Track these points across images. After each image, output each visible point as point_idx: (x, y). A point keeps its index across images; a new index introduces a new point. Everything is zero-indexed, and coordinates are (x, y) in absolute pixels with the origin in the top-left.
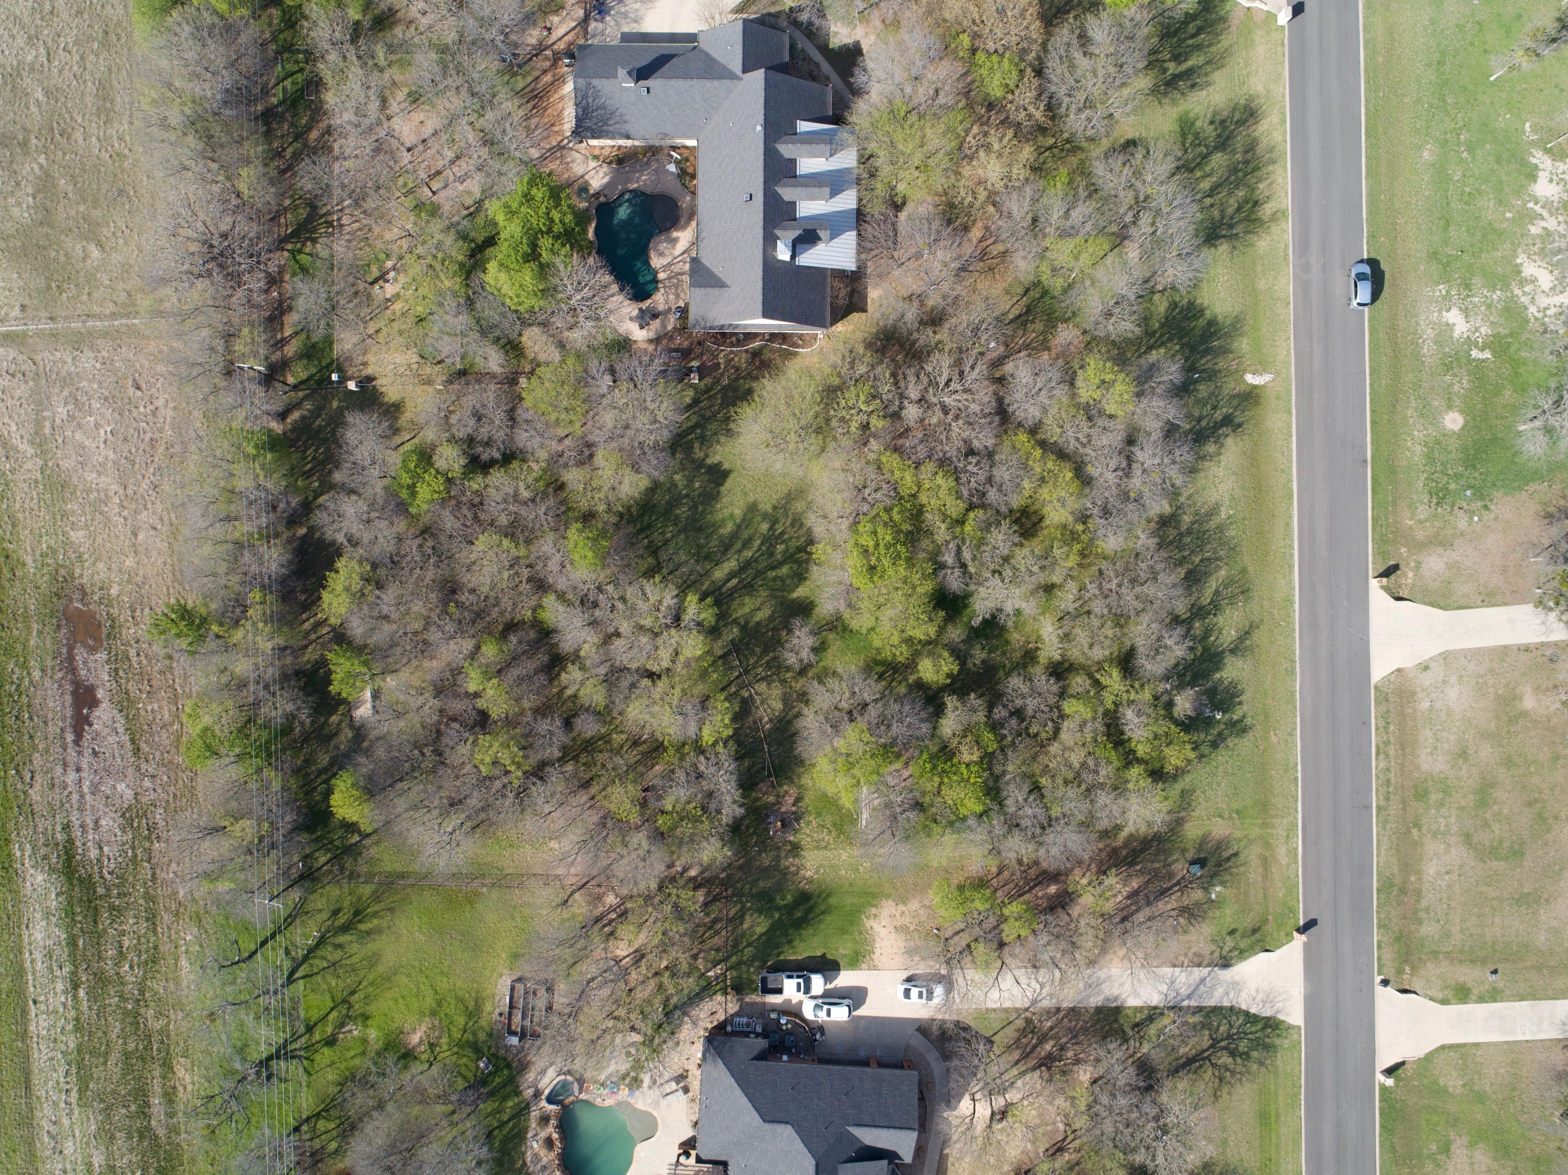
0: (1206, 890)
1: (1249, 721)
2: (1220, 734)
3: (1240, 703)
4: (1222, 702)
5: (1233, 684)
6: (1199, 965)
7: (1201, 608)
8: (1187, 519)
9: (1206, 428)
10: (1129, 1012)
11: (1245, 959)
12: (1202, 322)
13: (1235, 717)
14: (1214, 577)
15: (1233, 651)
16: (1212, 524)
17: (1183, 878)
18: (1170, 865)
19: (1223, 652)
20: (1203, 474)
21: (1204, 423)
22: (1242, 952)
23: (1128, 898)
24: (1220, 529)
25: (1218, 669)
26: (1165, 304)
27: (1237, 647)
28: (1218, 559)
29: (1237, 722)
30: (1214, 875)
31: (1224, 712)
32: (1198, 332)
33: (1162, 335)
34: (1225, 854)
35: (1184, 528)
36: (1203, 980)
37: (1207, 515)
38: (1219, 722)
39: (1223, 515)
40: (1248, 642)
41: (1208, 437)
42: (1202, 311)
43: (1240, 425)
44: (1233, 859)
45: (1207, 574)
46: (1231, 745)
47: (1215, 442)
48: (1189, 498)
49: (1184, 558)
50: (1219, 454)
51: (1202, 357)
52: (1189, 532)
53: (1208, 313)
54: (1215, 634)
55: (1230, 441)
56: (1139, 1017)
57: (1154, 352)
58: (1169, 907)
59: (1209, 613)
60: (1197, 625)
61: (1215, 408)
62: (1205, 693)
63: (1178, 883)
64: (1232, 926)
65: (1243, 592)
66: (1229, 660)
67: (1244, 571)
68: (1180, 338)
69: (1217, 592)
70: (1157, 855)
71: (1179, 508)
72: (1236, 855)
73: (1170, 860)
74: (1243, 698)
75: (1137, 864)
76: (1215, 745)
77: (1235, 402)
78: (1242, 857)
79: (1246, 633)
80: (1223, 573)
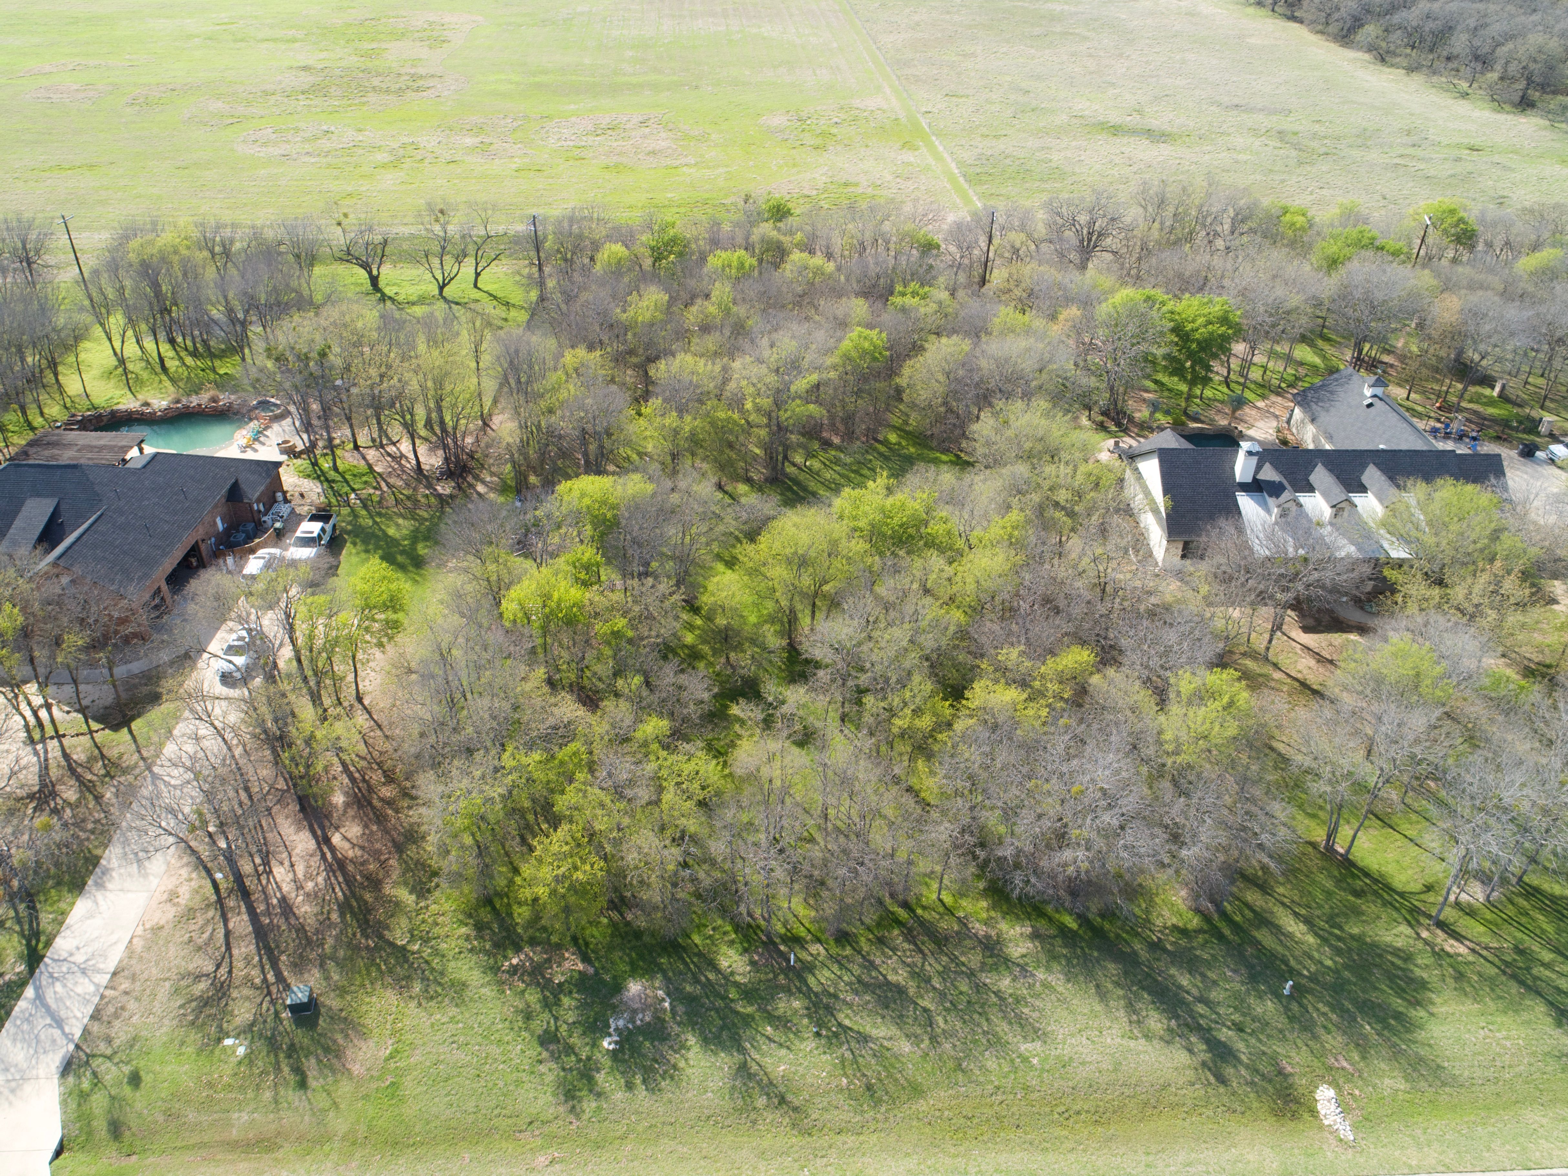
0: (247, 1030)
1: (589, 1105)
2: (570, 1050)
3: (630, 1086)
4: (635, 1051)
5: (672, 1072)
6: (96, 1016)
7: (830, 1010)
8: (1005, 983)
9: (1191, 1013)
10: (63, 905)
11: (64, 1103)
12: (1398, 1003)
13: (600, 1077)
14: (894, 1031)
15: (743, 1069)
16: (1002, 1027)
17: (288, 987)
18: (322, 965)
19: (742, 1050)
20: (1098, 1007)
21: (1201, 1009)
22: (84, 1096)
23: (284, 900)
24: (996, 1042)
25: (706, 1041)
26: (1399, 943)
27: (751, 1076)
28: (933, 1039)
29: (590, 1080)
30: (273, 1044)
31: (614, 1055)
32: (1373, 996)
33: (1339, 938)
34: (311, 1065)
35: (987, 979)
36: (59, 1023)
37: (1019, 1017)
38: (594, 1045)
39: (1025, 1047)
40: (761, 1102)
41: (1177, 1017)
42: (1417, 1003)
43: (1222, 1080)
44: (292, 1078)
45: (900, 1020)
46: (542, 1068)
47: (1170, 1030)
48: (1046, 985)
49: (928, 980)
50: (1146, 1037)
51: (1333, 1008)
52: (979, 988)
53: (1420, 1013)
54: (779, 1036)
55: (1182, 1057)
56: (46, 918)
57: (1303, 927)
58: (239, 964)
59: (820, 1024)
60: (797, 1004)
61: (1239, 1028)
62: (659, 1020)
63: (280, 978)
64: (147, 1079)
65: (869, 1087)
66: (725, 1061)
67: (917, 1091)
68: (1346, 967)
69: (864, 1039)
70: (349, 945)
71: (1023, 968)
72: (303, 1084)
73: (330, 964)
74: (641, 1091)
75: (342, 915)
76: (548, 1039)
77: (1264, 1067)
78: (291, 1095)
79: (782, 1100)
80: (905, 1047)
